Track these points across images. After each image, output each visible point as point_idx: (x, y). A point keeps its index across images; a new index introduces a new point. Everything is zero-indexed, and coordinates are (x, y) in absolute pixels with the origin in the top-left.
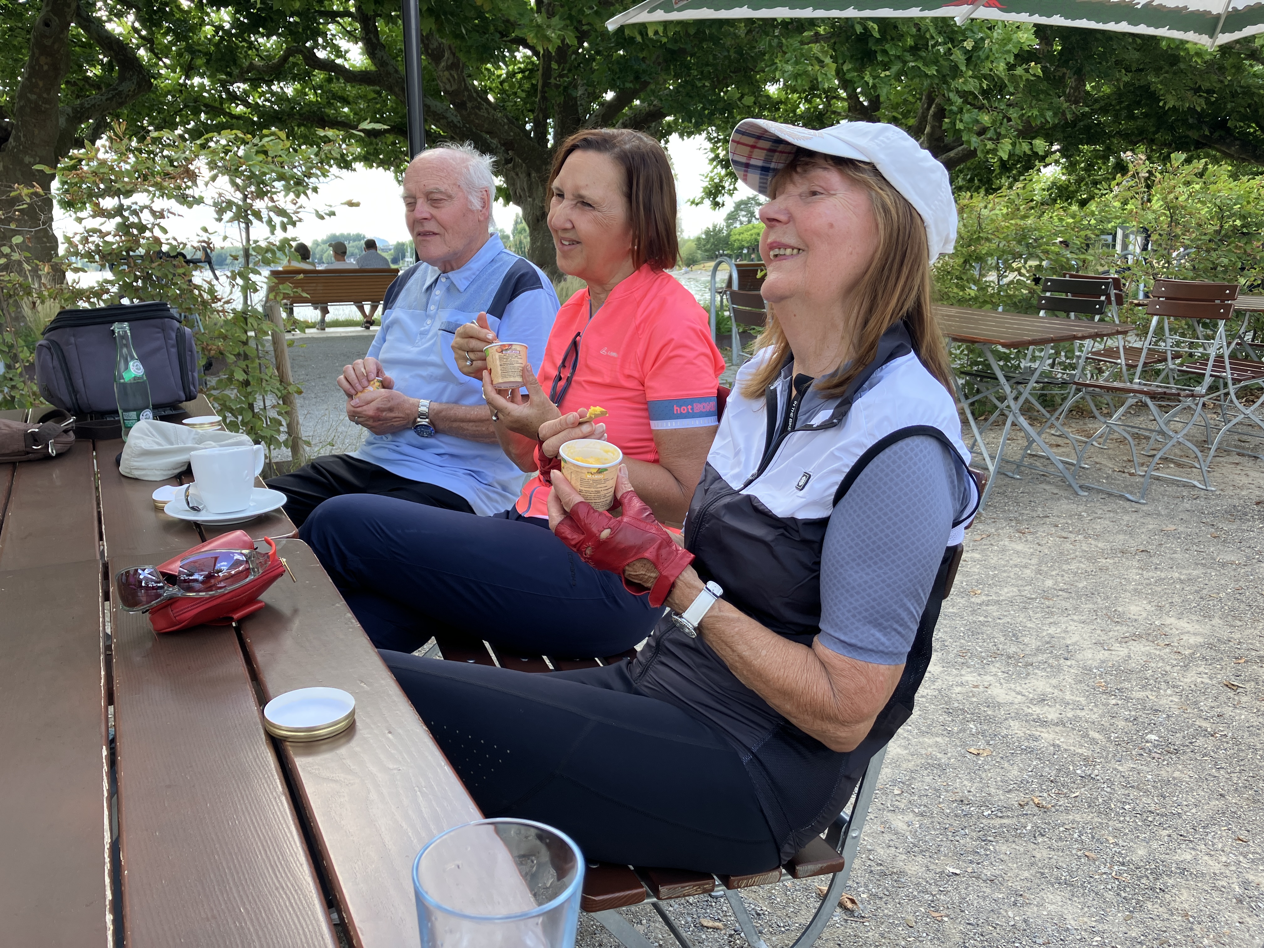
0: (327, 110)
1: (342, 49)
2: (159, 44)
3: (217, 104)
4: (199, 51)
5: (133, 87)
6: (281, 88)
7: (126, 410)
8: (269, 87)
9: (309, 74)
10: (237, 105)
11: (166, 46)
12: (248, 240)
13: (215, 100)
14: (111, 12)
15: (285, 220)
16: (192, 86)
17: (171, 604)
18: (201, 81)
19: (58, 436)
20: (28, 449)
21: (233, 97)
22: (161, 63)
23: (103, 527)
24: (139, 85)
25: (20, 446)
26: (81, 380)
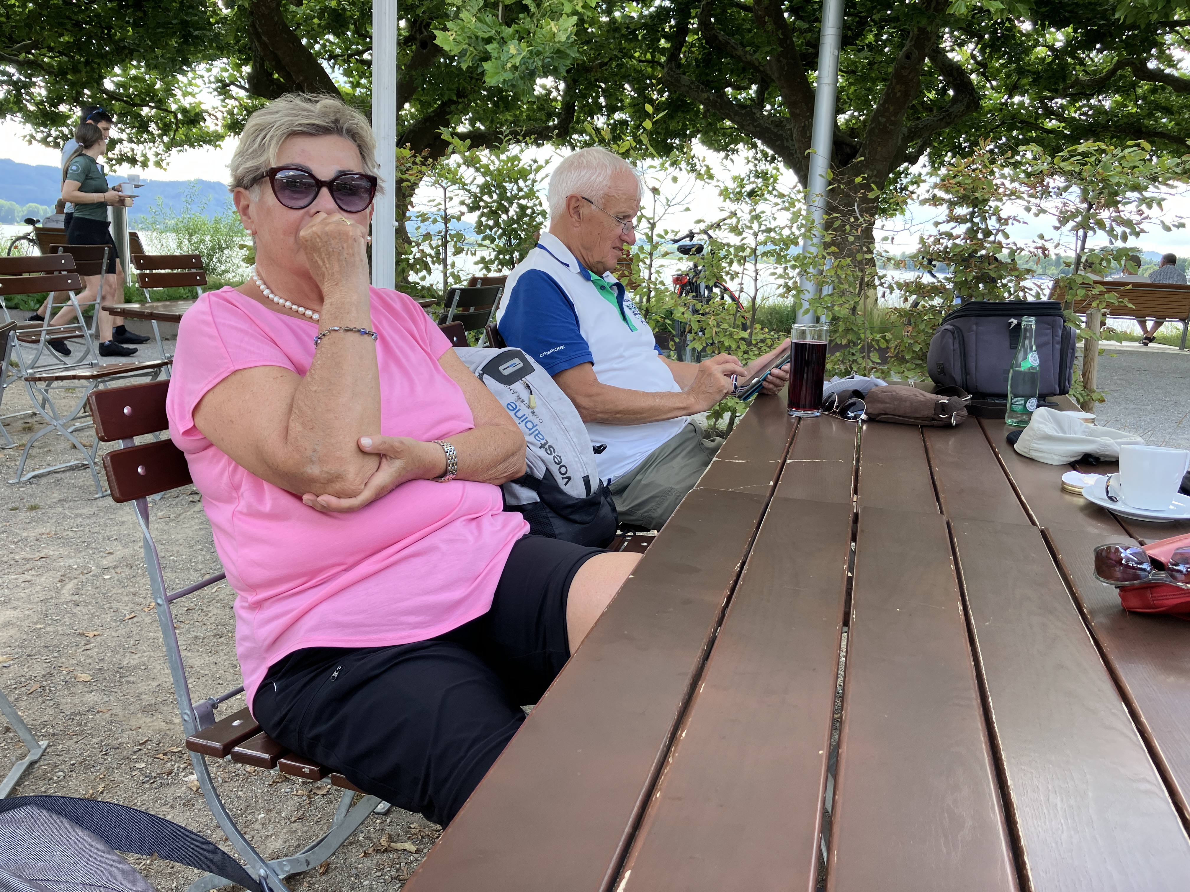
0: (1146, 122)
1: (1175, 59)
2: (992, 67)
3: (1032, 120)
4: (1029, 71)
5: (963, 108)
6: (1100, 101)
7: (1016, 396)
8: (1088, 101)
9: (1134, 85)
10: (1051, 120)
11: (997, 69)
12: (1083, 248)
13: (1031, 117)
14: (955, 43)
15: (1128, 231)
16: (1013, 104)
17: (1152, 587)
18: (1021, 99)
19: (961, 409)
20: (936, 417)
21: (1049, 113)
22: (988, 85)
23: (1023, 497)
24: (968, 106)
25: (930, 413)
26: (974, 364)
